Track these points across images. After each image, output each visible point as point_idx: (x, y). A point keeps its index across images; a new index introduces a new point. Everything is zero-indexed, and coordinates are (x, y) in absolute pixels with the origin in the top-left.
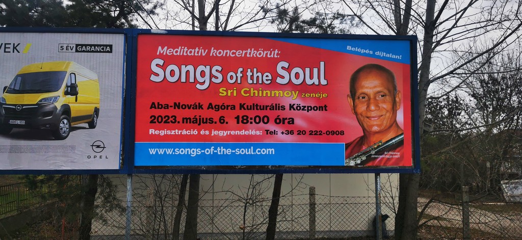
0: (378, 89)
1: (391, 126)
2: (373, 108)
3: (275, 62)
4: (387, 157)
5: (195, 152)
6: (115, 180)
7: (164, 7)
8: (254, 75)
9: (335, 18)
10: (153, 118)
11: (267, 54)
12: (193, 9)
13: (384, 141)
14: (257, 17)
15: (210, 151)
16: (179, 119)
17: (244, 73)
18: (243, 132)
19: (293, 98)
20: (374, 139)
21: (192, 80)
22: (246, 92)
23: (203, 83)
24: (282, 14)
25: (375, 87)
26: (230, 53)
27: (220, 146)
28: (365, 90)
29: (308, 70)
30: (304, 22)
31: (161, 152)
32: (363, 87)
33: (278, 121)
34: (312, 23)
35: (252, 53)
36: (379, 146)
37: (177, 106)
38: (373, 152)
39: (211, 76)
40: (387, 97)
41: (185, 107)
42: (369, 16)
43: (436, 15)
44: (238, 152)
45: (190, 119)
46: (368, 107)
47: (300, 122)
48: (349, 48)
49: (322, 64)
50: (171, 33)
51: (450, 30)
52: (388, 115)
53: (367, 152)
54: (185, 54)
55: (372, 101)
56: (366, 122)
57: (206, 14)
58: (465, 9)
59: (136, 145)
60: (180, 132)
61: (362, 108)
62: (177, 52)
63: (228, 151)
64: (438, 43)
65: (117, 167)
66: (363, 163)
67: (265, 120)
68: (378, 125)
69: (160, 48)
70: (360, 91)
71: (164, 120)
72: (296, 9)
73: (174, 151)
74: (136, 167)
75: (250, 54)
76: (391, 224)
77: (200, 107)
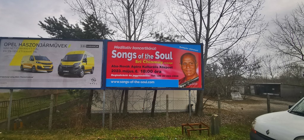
0: (190, 61)
1: (194, 74)
2: (188, 68)
3: (155, 51)
4: (193, 84)
5: (127, 82)
6: (99, 92)
7: (117, 32)
8: (148, 56)
9: (175, 37)
10: (112, 70)
11: (152, 49)
12: (127, 33)
13: (192, 79)
14: (149, 36)
15: (132, 82)
16: (122, 71)
17: (144, 55)
18: (143, 76)
19: (161, 64)
20: (189, 78)
21: (126, 57)
22: (144, 62)
23: (130, 59)
24: (157, 35)
25: (189, 60)
26: (139, 48)
27: (136, 80)
29: (166, 54)
30: (164, 38)
31: (115, 82)
32: (185, 61)
33: (156, 72)
34: (167, 38)
35: (147, 48)
36: (190, 81)
37: (121, 66)
38: (188, 83)
39: (133, 56)
40: (193, 64)
41: (123, 66)
42: (187, 36)
43: (209, 36)
44: (142, 82)
45: (125, 71)
47: (163, 72)
48: (180, 47)
49: (171, 52)
50: (119, 41)
51: (214, 41)
52: (193, 70)
53: (186, 83)
54: (124, 48)
55: (188, 65)
56: (186, 73)
57: (131, 35)
58: (219, 35)
59: (107, 80)
60: (122, 75)
61: (185, 68)
62: (121, 48)
63: (138, 82)
64: (210, 46)
65: (100, 87)
66: (185, 86)
67: (151, 71)
68: (190, 74)
69: (115, 46)
70: (184, 62)
71: (116, 71)
72: (162, 33)
73: (120, 82)
74: (106, 87)
75: (146, 49)
76: (194, 108)
77: (129, 67)
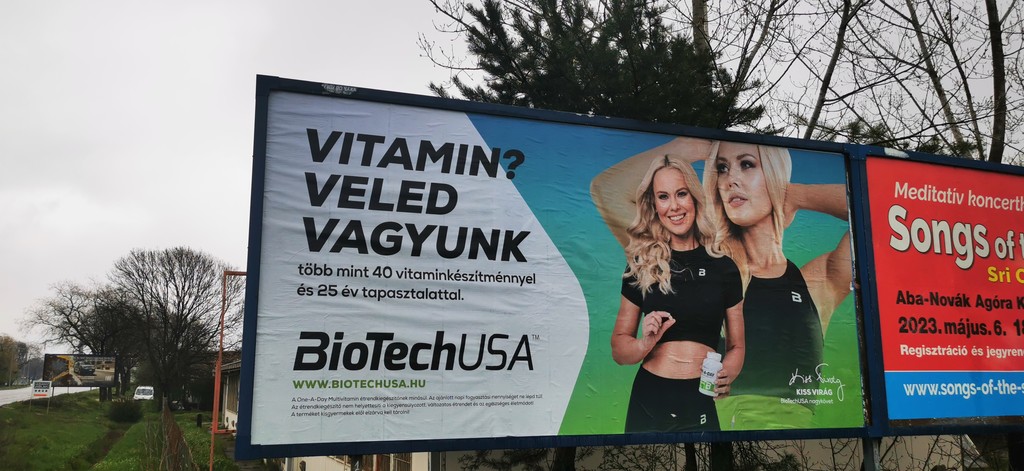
5: (967, 390)
10: (903, 322)
15: (987, 388)
17: (1016, 240)
21: (949, 250)
22: (1022, 276)
23: (964, 257)
26: (993, 203)
27: (1001, 377)
31: (922, 391)
37: (935, 299)
39: (974, 243)
41: (945, 300)
45: (954, 324)
54: (934, 199)
59: (886, 376)
60: (944, 349)
62: (922, 194)
63: (1013, 389)
69: (897, 185)
73: (940, 389)
74: (891, 422)
75: (1019, 205)
77: (966, 303)
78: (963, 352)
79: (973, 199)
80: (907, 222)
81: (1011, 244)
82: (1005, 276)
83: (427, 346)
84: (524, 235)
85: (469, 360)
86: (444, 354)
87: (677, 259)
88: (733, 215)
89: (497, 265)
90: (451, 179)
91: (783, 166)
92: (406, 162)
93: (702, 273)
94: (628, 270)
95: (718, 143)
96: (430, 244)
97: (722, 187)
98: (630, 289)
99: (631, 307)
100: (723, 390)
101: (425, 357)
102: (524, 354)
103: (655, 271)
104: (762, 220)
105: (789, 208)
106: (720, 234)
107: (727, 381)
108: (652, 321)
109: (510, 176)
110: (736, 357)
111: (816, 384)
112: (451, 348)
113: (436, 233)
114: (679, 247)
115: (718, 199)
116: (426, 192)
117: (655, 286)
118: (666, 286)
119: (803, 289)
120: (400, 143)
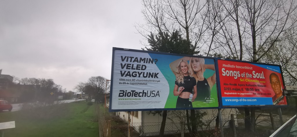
0: (276, 81)
3: (252, 71)
5: (237, 100)
8: (248, 75)
10: (225, 88)
13: (280, 97)
15: (241, 100)
16: (231, 89)
17: (245, 74)
18: (248, 94)
19: (258, 83)
20: (278, 96)
21: (233, 76)
22: (247, 80)
23: (236, 77)
26: (241, 67)
27: (243, 98)
28: (273, 81)
29: (260, 74)
31: (228, 101)
33: (256, 90)
35: (246, 68)
37: (230, 84)
38: (278, 100)
39: (237, 74)
40: (278, 83)
44: (249, 100)
45: (234, 89)
46: (275, 86)
47: (261, 91)
49: (262, 72)
50: (226, 60)
52: (279, 88)
54: (230, 67)
55: (275, 84)
56: (275, 91)
59: (222, 98)
60: (232, 93)
61: (273, 86)
62: (228, 66)
63: (245, 100)
67: (252, 89)
68: (278, 92)
69: (223, 64)
71: (228, 89)
73: (232, 100)
77: (236, 85)
78: (236, 94)
79: (237, 67)
80: (225, 71)
81: (244, 75)
82: (243, 80)
83: (141, 93)
84: (158, 73)
85: (149, 95)
86: (144, 94)
87: (185, 78)
88: (194, 70)
89: (153, 79)
90: (145, 64)
91: (203, 61)
92: (137, 61)
93: (189, 80)
94: (176, 80)
95: (192, 57)
96: (142, 75)
97: (192, 65)
98: (176, 83)
99: (177, 86)
100: (193, 100)
101: (141, 94)
102: (158, 94)
103: (181, 80)
104: (200, 71)
105: (204, 69)
106: (192, 73)
107: (194, 99)
108: (180, 88)
109: (155, 63)
110: (195, 95)
111: (210, 99)
112: (145, 93)
113: (143, 73)
114: (185, 75)
115: (192, 67)
116: (141, 66)
117: (181, 82)
118: (183, 82)
119: (207, 83)
120: (137, 58)
